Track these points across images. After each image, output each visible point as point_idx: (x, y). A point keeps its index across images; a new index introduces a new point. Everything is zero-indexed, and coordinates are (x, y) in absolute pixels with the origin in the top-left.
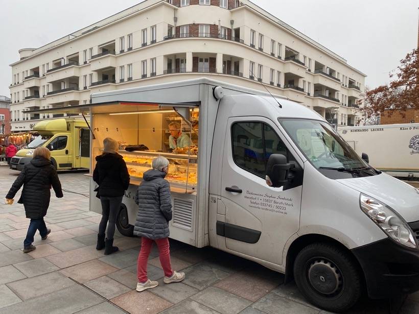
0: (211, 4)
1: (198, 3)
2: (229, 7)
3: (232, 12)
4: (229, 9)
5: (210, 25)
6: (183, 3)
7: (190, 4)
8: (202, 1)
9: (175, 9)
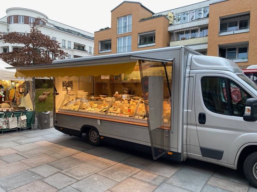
1: (18, 23)
6: (11, 22)
7: (14, 23)
8: (20, 22)
9: (8, 25)
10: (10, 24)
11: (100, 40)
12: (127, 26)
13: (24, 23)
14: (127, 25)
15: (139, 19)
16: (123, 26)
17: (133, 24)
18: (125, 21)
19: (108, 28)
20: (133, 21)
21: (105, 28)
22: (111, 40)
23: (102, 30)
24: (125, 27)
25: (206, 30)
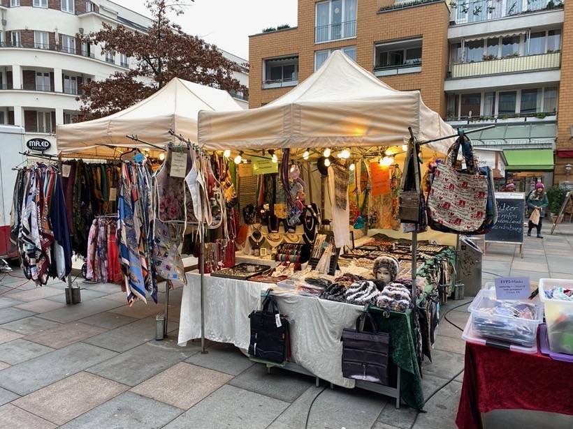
0: (50, 7)
1: (31, 5)
2: (76, 12)
3: (80, 18)
4: (76, 14)
5: (49, 33)
6: (13, 2)
7: (21, 5)
8: (37, 2)
9: (3, 9)
10: (9, 7)
11: (264, 56)
12: (343, 24)
13: (49, 8)
14: (343, 20)
15: (377, 8)
16: (330, 23)
17: (359, 20)
18: (337, 11)
19: (286, 27)
20: (360, 11)
21: (279, 28)
22: (298, 57)
23: (269, 31)
24: (337, 25)
25: (541, 38)
